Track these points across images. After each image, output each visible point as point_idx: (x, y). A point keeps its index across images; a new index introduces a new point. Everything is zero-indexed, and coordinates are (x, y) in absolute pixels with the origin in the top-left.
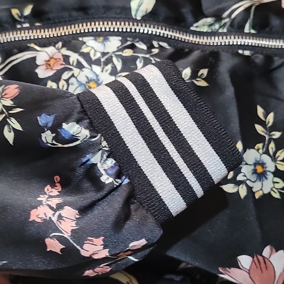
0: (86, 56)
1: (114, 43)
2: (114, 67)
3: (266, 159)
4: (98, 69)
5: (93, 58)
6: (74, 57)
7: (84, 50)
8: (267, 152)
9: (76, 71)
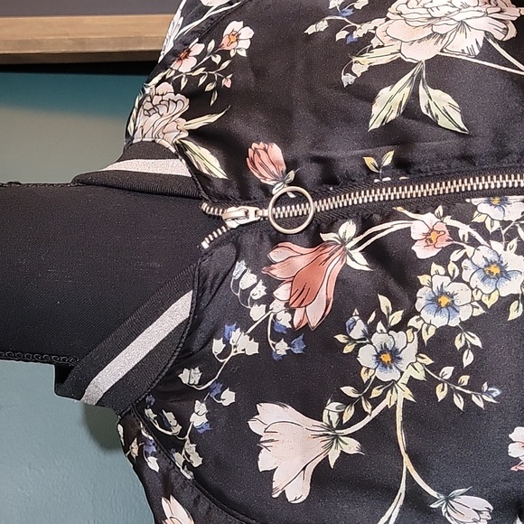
1: (516, 206)
2: (521, 243)
5: (491, 230)
7: (477, 218)
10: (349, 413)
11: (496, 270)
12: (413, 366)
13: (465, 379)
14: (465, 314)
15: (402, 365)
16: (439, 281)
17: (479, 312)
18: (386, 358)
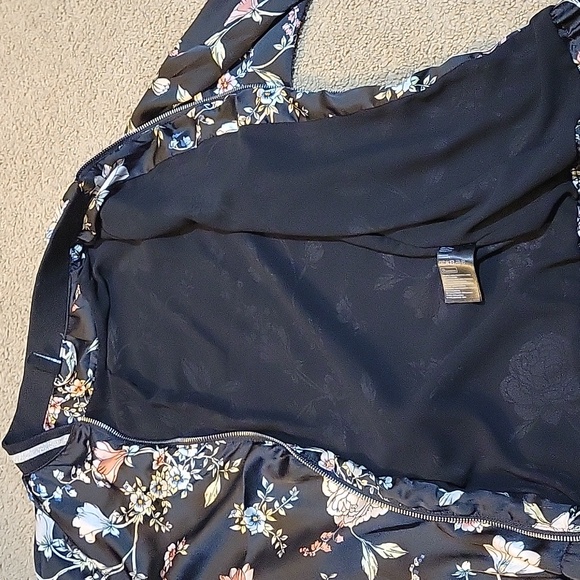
0: (177, 459)
1: (193, 451)
2: (190, 467)
3: (259, 513)
4: (181, 467)
5: (181, 460)
6: (170, 458)
7: (176, 454)
8: (261, 509)
9: (170, 467)
10: (120, 519)
11: (178, 478)
12: (148, 509)
13: (162, 519)
14: (164, 495)
15: (145, 507)
16: (158, 479)
17: (170, 495)
18: (140, 502)
